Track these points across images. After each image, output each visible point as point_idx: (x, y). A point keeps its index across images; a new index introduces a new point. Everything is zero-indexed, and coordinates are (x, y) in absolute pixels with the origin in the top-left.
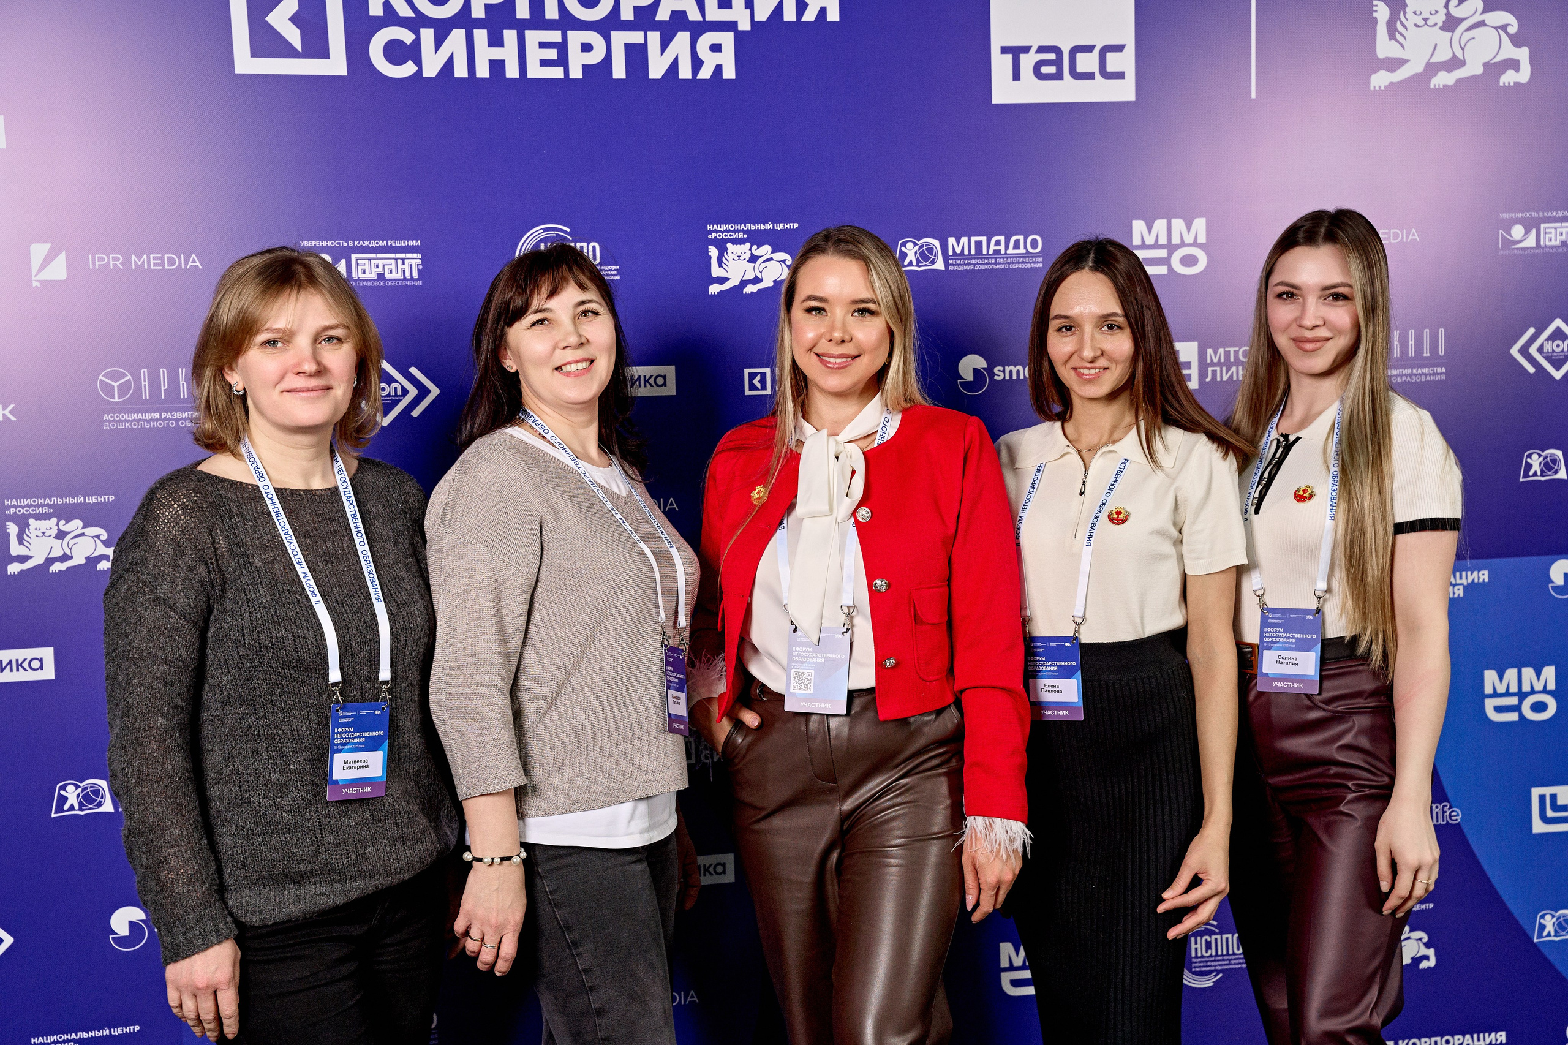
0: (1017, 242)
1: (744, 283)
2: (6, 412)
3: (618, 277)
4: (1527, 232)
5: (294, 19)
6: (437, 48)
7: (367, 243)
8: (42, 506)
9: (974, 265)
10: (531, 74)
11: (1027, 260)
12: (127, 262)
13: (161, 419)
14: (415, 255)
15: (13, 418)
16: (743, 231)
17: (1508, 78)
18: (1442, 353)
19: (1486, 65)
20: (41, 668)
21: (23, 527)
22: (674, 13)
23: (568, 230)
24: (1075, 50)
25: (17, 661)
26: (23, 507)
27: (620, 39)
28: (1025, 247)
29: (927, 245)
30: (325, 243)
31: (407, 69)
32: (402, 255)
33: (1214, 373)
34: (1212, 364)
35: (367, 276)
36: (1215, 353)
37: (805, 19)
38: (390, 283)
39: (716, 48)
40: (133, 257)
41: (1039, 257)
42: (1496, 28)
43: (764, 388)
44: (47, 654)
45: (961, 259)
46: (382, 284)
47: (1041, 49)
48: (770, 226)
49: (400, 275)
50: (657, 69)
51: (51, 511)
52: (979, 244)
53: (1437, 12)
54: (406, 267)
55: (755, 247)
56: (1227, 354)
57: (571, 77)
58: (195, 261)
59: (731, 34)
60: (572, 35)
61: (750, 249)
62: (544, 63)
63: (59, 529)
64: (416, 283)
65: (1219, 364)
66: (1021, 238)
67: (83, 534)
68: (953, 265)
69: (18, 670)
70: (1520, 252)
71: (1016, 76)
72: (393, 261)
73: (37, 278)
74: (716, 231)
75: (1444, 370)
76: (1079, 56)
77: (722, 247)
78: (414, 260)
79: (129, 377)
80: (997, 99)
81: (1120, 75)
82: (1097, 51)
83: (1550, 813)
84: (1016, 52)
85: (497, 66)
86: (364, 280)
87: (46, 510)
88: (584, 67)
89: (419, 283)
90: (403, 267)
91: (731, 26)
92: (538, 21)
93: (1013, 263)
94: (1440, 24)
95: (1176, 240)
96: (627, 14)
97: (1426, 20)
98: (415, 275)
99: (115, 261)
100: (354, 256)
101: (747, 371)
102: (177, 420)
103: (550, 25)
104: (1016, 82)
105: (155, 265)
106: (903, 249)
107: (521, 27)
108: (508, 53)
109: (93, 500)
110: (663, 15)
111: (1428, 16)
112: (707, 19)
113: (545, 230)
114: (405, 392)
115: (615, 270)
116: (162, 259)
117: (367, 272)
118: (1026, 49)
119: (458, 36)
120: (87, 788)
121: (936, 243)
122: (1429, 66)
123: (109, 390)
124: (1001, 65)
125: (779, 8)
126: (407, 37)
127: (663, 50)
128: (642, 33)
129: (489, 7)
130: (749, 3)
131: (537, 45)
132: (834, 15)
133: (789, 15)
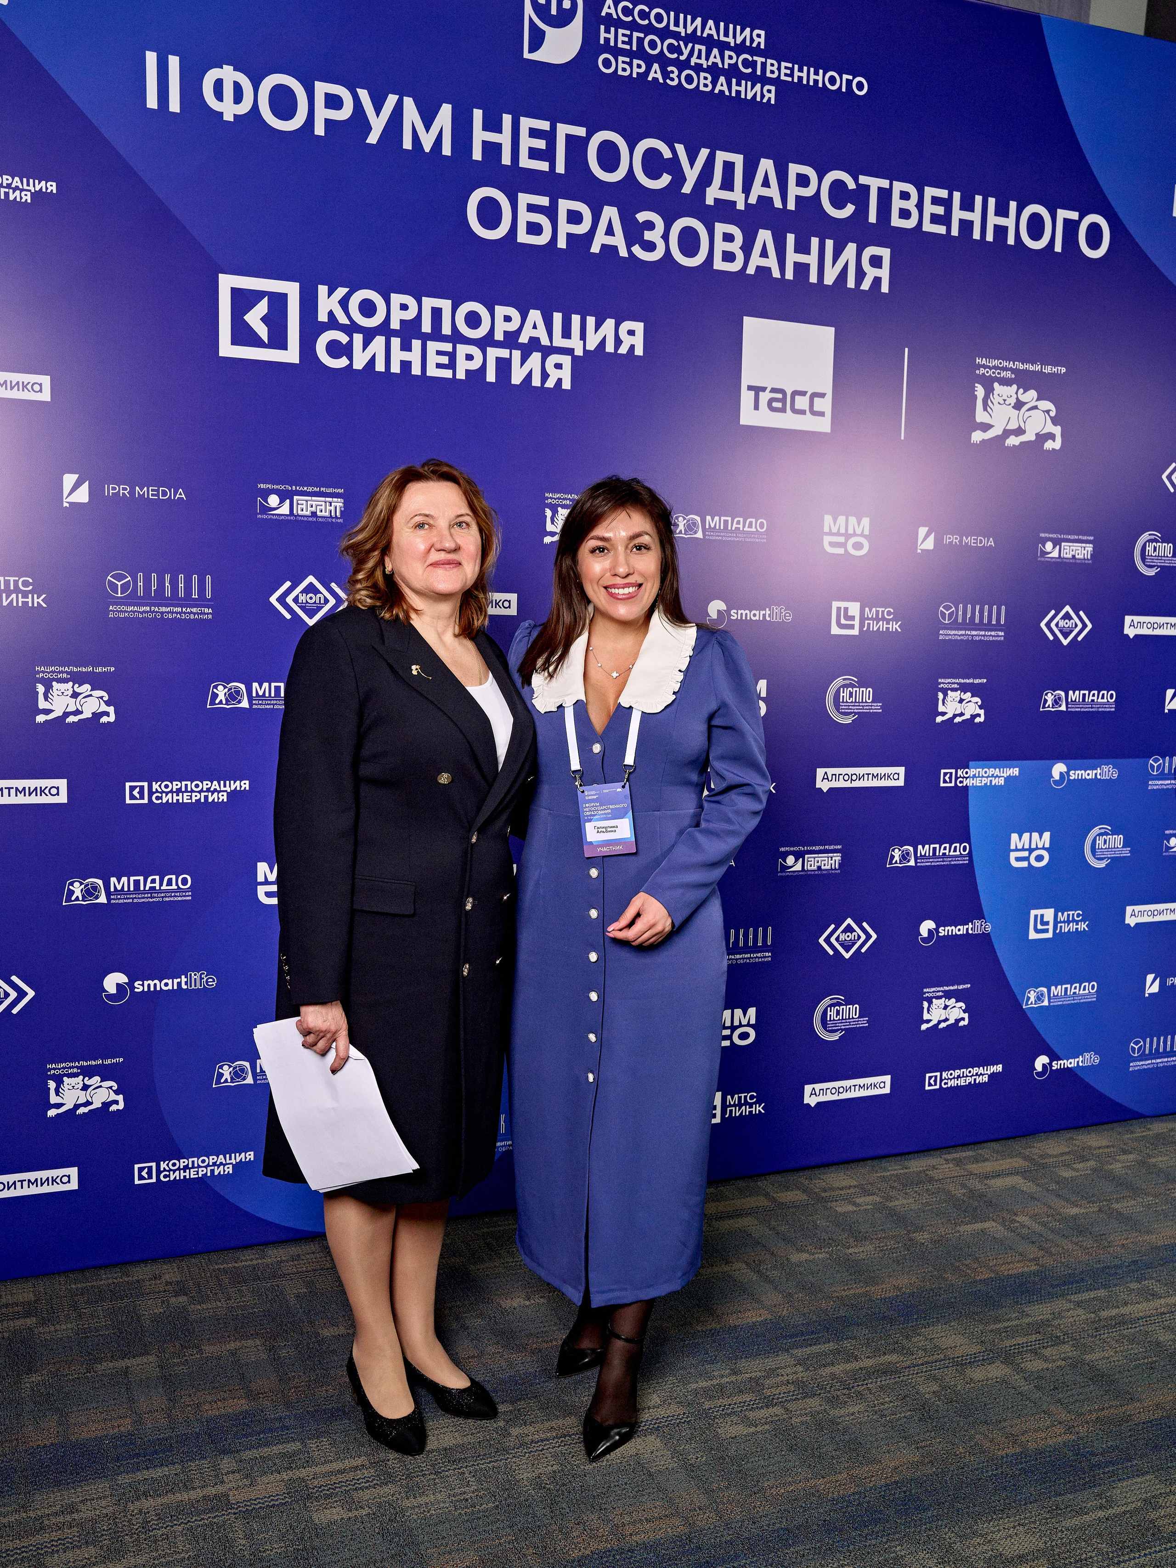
0: (751, 523)
2: (40, 600)
4: (1054, 547)
5: (264, 319)
6: (364, 349)
7: (305, 488)
8: (62, 672)
9: (722, 536)
10: (429, 374)
12: (132, 492)
13: (150, 611)
14: (339, 500)
15: (44, 605)
17: (1049, 445)
18: (1002, 622)
19: (1037, 435)
20: (58, 794)
21: (48, 687)
22: (531, 339)
24: (795, 393)
25: (41, 788)
26: (49, 673)
27: (493, 353)
28: (756, 527)
30: (275, 487)
31: (341, 363)
32: (330, 499)
33: (869, 624)
34: (868, 619)
35: (304, 513)
36: (870, 611)
37: (619, 352)
39: (558, 366)
40: (137, 488)
42: (1043, 411)
44: (62, 784)
47: (774, 390)
49: (327, 514)
50: (517, 378)
51: (69, 676)
52: (726, 522)
54: (332, 508)
56: (877, 612)
57: (458, 377)
58: (181, 494)
59: (569, 357)
60: (458, 346)
62: (439, 366)
63: (74, 691)
64: (339, 521)
65: (872, 619)
67: (91, 695)
69: (41, 795)
70: (1050, 560)
71: (756, 407)
72: (323, 503)
73: (67, 500)
74: (551, 498)
75: (1003, 634)
76: (797, 397)
78: (338, 503)
79: (129, 578)
81: (822, 414)
82: (808, 395)
84: (757, 390)
85: (406, 365)
86: (302, 516)
87: (65, 675)
88: (468, 372)
89: (341, 521)
90: (330, 508)
91: (569, 351)
92: (436, 335)
94: (1013, 404)
95: (851, 531)
96: (499, 336)
97: (1005, 400)
99: (123, 490)
100: (295, 498)
102: (162, 613)
103: (445, 339)
105: (152, 495)
107: (424, 338)
108: (414, 356)
109: (99, 670)
110: (524, 339)
111: (1006, 398)
112: (554, 345)
114: (327, 601)
116: (158, 491)
117: (304, 510)
118: (764, 389)
119: (379, 342)
120: (88, 885)
121: (698, 519)
122: (1005, 430)
123: (114, 587)
124: (747, 397)
125: (603, 342)
126: (343, 338)
127: (522, 364)
128: (508, 351)
129: (402, 322)
130: (583, 336)
131: (435, 353)
132: (639, 351)
133: (610, 348)
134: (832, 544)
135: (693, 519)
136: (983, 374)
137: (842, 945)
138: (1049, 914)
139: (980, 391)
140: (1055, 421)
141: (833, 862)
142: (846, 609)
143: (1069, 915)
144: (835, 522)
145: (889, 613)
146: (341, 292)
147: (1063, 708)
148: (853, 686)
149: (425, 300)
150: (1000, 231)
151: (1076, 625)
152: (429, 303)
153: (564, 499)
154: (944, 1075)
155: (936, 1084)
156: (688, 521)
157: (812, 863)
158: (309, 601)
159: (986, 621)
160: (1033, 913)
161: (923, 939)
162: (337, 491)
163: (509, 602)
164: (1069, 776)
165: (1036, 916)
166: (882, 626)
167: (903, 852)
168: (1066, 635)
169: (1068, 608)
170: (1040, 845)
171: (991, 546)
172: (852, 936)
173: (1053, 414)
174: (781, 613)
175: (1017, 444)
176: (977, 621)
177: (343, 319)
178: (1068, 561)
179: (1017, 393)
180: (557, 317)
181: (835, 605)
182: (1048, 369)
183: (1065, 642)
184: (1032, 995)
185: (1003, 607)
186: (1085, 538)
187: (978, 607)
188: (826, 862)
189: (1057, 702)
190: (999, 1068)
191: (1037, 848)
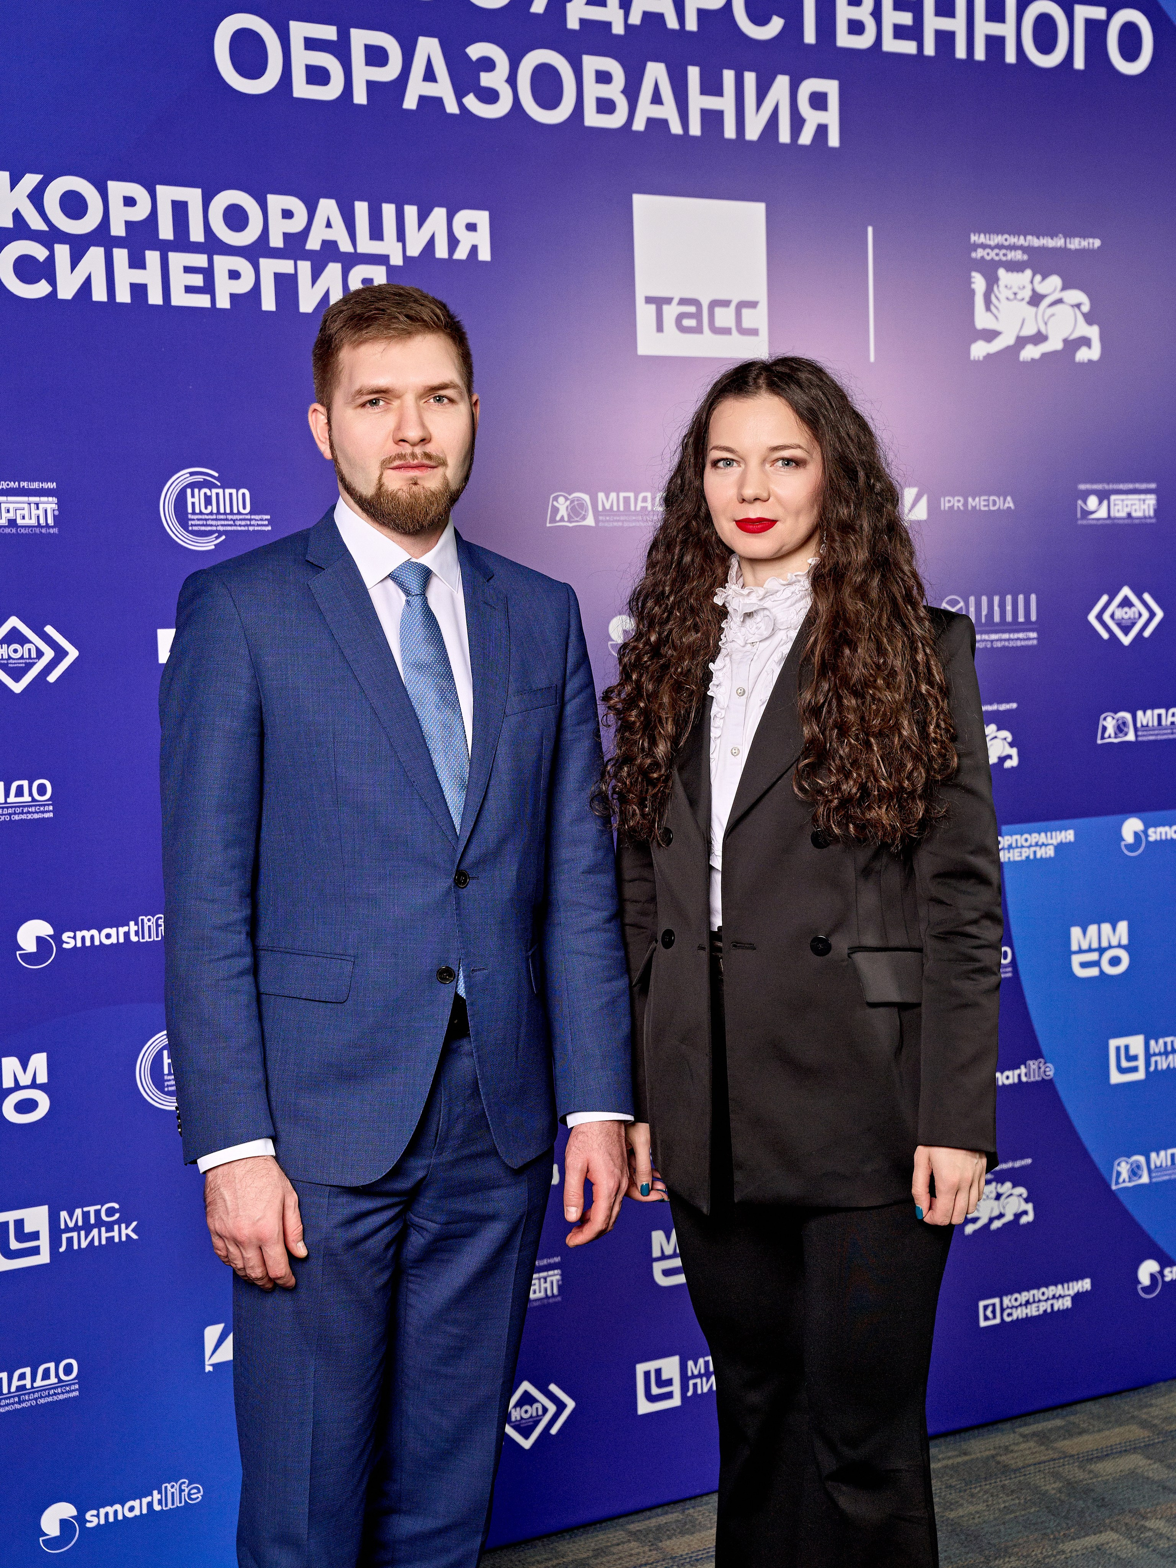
3: (269, 528)
4: (1100, 502)
6: (73, 267)
9: (623, 521)
10: (175, 302)
14: (50, 499)
17: (1083, 355)
19: (1066, 341)
22: (325, 243)
23: (216, 475)
27: (270, 267)
29: (577, 500)
31: (41, 289)
37: (456, 257)
38: (23, 531)
42: (1072, 306)
45: (609, 515)
46: (14, 531)
47: (683, 302)
49: (33, 522)
50: (308, 302)
52: (627, 500)
53: (1024, 287)
54: (41, 512)
57: (219, 305)
59: (383, 268)
60: (216, 258)
62: (189, 289)
64: (52, 531)
68: (602, 521)
70: (1095, 522)
71: (660, 328)
72: (26, 506)
76: (718, 311)
78: (50, 504)
81: (754, 332)
83: (1125, 1064)
84: (659, 302)
85: (139, 291)
88: (233, 297)
89: (55, 531)
90: (37, 512)
92: (182, 242)
94: (1027, 299)
96: (276, 241)
97: (1015, 294)
98: (51, 521)
103: (195, 248)
104: (660, 334)
106: (555, 503)
107: (165, 248)
108: (150, 276)
110: (313, 243)
111: (1015, 289)
112: (360, 250)
113: (192, 474)
114: (40, 654)
115: (266, 520)
118: (669, 301)
119: (95, 256)
121: (586, 498)
124: (645, 314)
125: (431, 242)
126: (40, 252)
127: (315, 280)
128: (292, 262)
129: (129, 225)
130: (401, 236)
131: (182, 270)
132: (485, 255)
133: (441, 252)
135: (579, 499)
136: (982, 257)
138: (1136, 1044)
139: (979, 282)
140: (1089, 318)
143: (1165, 1044)
146: (31, 180)
147: (1131, 737)
149: (160, 189)
150: (995, 44)
151: (1140, 615)
152: (167, 194)
154: (1006, 1301)
155: (994, 1317)
156: (572, 502)
158: (13, 655)
159: (1009, 618)
160: (1113, 1043)
162: (46, 485)
164: (1147, 836)
165: (1118, 1049)
168: (1126, 630)
169: (1126, 591)
170: (1114, 942)
171: (1009, 508)
173: (1086, 308)
175: (1037, 356)
176: (997, 619)
177: (36, 223)
178: (1121, 522)
179: (1032, 282)
180: (361, 209)
182: (1075, 244)
183: (1126, 640)
184: (1124, 1168)
185: (1033, 597)
186: (1144, 486)
187: (996, 599)
189: (1121, 728)
190: (1085, 1285)
191: (1110, 947)
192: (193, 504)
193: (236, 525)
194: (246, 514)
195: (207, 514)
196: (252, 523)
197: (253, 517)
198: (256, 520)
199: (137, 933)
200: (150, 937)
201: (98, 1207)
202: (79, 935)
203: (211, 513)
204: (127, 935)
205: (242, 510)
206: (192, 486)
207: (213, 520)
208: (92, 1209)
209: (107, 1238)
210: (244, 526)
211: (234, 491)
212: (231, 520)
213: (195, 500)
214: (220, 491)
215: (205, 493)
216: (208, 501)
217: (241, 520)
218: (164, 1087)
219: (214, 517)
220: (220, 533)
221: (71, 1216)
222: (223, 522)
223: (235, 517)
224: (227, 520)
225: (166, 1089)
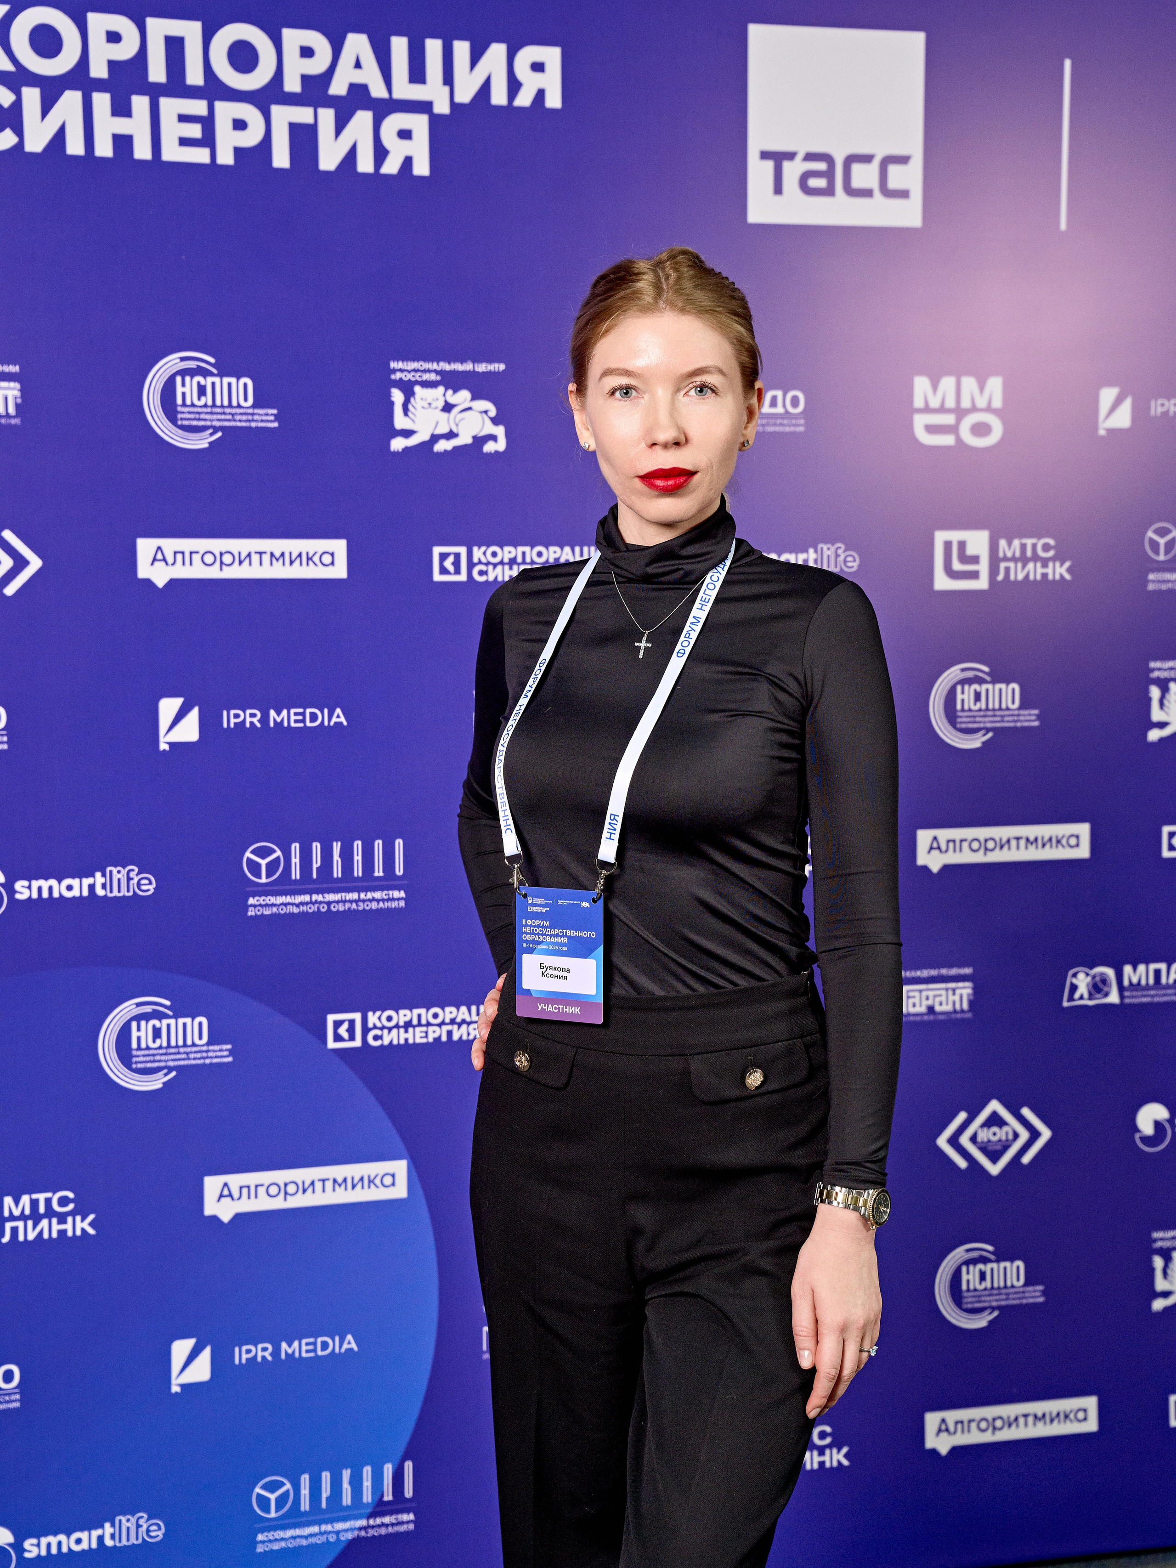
1: (435, 438)
3: (276, 425)
6: (44, 114)
10: (167, 156)
11: (786, 422)
14: (12, 384)
16: (436, 371)
22: (353, 87)
24: (851, 159)
27: (283, 116)
28: (784, 406)
31: (4, 140)
33: (1007, 570)
34: (1006, 559)
36: (1010, 544)
37: (518, 102)
39: (405, 134)
41: (800, 418)
43: (458, 571)
47: (810, 157)
48: (468, 367)
50: (329, 158)
55: (450, 392)
56: (1023, 547)
57: (219, 162)
59: (425, 118)
60: (219, 105)
61: (444, 395)
62: (184, 142)
65: (1014, 559)
66: (779, 394)
71: (778, 189)
74: (402, 370)
76: (856, 168)
77: (408, 389)
80: (754, 217)
81: (904, 194)
82: (876, 162)
84: (778, 158)
85: (123, 143)
88: (238, 151)
91: (424, 107)
92: (176, 86)
93: (768, 424)
96: (292, 85)
101: (437, 550)
103: (192, 93)
104: (778, 197)
107: (155, 92)
108: (137, 126)
110: (338, 87)
112: (397, 95)
113: (183, 359)
115: (272, 415)
118: (791, 156)
119: (72, 100)
125: (486, 87)
126: (6, 97)
127: (339, 131)
128: (311, 110)
129: (112, 65)
130: (448, 79)
131: (176, 118)
132: (554, 101)
133: (499, 97)
134: (931, 429)
137: (984, 1149)
141: (957, 998)
142: (962, 545)
144: (935, 387)
145: (1046, 547)
148: (981, 681)
149: (150, 21)
152: (159, 28)
153: (425, 371)
157: (917, 1000)
161: (1146, 1140)
163: (332, 555)
166: (1034, 571)
167: (1094, 977)
172: (1001, 1134)
174: (837, 556)
177: (2, 63)
180: (399, 46)
181: (941, 537)
188: (943, 999)
192: (184, 394)
193: (235, 420)
194: (248, 408)
195: (201, 407)
196: (256, 417)
197: (256, 411)
198: (259, 415)
199: (104, 886)
200: (119, 891)
201: (49, 1195)
202: (35, 884)
203: (205, 406)
204: (92, 887)
205: (242, 403)
206: (183, 373)
207: (207, 413)
208: (41, 1197)
209: (59, 1232)
210: (245, 421)
211: (233, 380)
212: (230, 414)
213: (186, 389)
214: (217, 380)
215: (199, 383)
216: (202, 391)
217: (241, 414)
218: (132, 1063)
219: (209, 410)
220: (216, 429)
221: (17, 1202)
222: (219, 417)
223: (234, 411)
224: (224, 413)
225: (134, 1066)
